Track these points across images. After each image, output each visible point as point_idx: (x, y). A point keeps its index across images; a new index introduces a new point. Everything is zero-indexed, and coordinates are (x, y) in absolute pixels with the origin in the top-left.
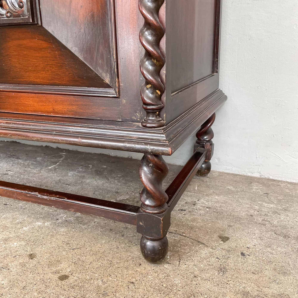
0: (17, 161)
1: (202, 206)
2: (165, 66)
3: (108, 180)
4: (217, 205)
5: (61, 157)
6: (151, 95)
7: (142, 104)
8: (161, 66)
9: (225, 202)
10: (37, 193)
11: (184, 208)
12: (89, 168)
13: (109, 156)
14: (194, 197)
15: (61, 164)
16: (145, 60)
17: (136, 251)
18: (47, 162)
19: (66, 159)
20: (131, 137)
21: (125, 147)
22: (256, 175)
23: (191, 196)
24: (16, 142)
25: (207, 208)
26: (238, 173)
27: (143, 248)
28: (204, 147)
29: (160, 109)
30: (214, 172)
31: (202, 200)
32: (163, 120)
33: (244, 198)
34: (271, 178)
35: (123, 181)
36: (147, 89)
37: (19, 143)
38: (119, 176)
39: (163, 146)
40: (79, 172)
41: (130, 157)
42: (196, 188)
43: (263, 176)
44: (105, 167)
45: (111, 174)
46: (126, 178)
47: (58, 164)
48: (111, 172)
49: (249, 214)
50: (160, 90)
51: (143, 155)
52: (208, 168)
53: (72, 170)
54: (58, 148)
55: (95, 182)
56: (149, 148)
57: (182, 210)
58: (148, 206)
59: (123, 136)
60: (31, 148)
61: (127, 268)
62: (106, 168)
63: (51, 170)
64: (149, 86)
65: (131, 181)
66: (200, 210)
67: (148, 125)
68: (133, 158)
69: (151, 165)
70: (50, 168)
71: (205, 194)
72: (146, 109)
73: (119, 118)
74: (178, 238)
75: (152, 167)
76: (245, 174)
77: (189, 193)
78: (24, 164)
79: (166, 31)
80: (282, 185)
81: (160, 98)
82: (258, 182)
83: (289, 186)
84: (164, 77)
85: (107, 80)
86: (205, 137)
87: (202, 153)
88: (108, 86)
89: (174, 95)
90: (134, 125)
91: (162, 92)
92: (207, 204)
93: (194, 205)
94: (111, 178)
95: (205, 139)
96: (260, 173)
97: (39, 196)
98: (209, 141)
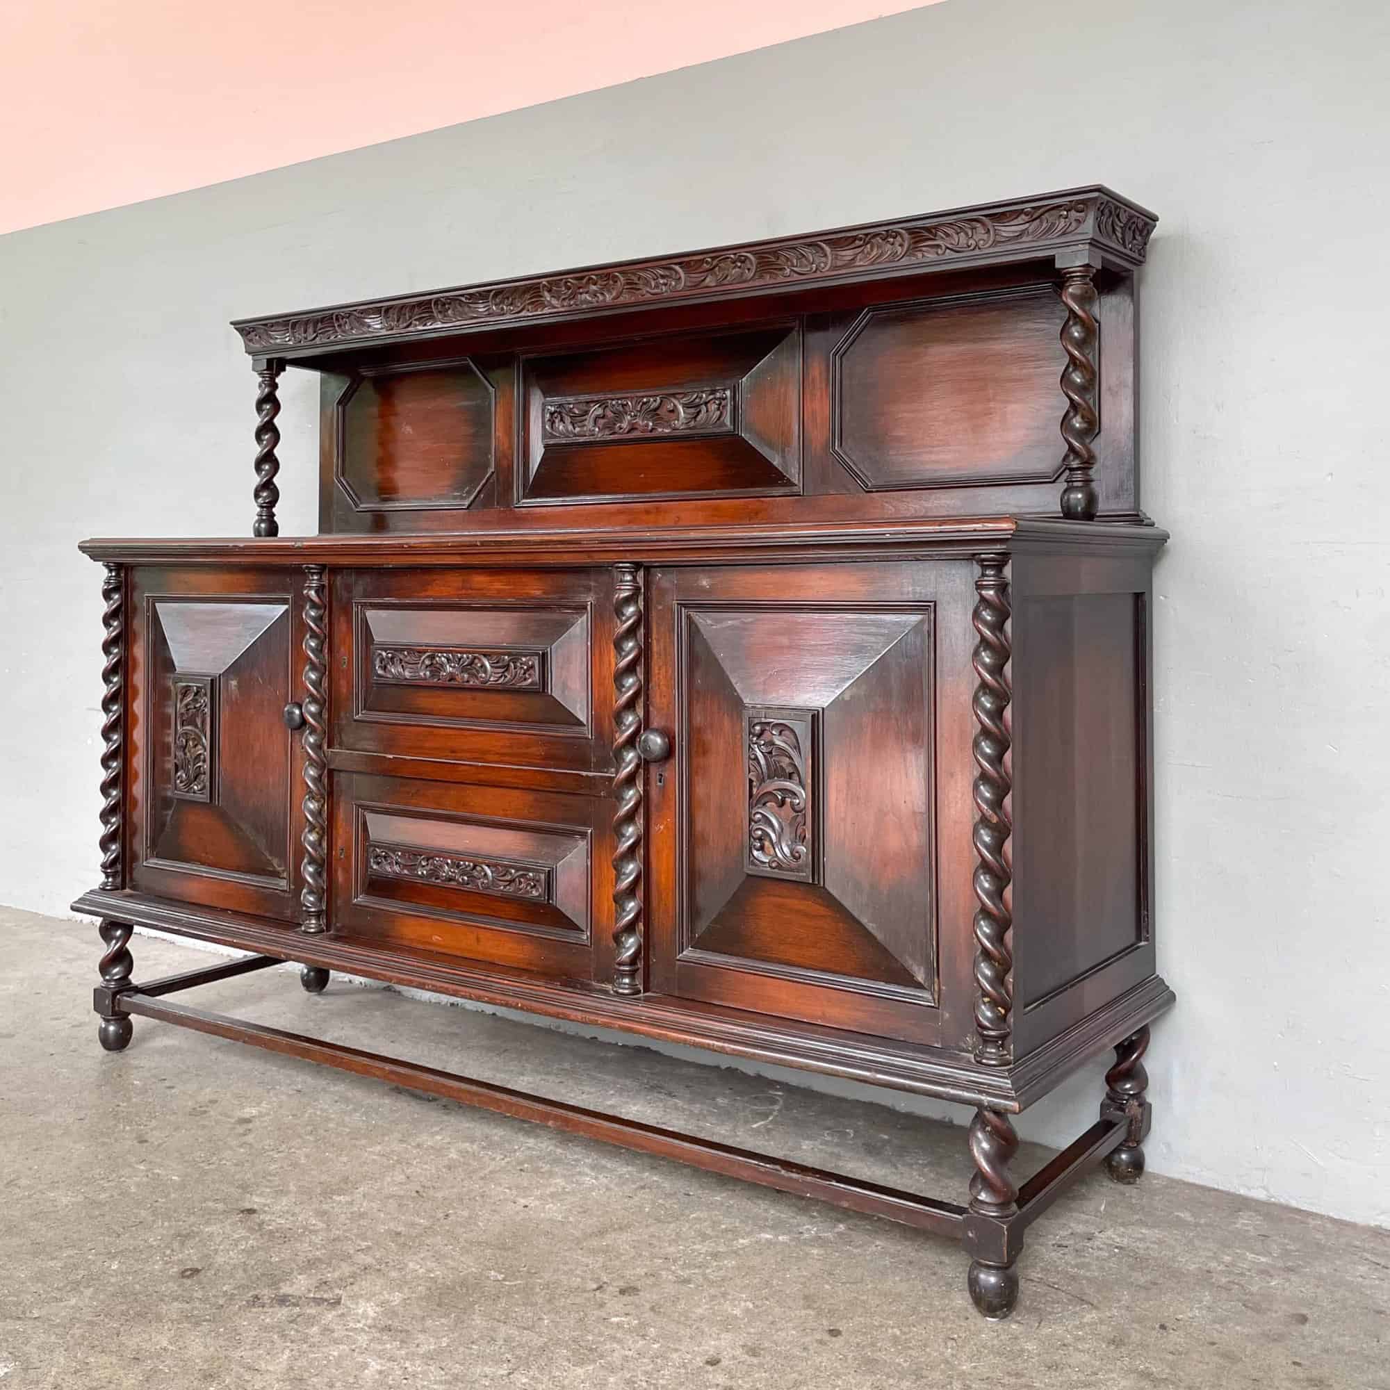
0: (672, 1101)
1: (1105, 1244)
2: (1012, 970)
3: (896, 1168)
4: (1140, 1246)
5: (773, 1101)
6: (989, 1014)
7: (976, 1025)
8: (1007, 971)
9: (1160, 1242)
10: (778, 1167)
11: (1065, 1243)
12: (849, 1137)
13: (891, 1112)
14: (1092, 1224)
15: (779, 1119)
16: (981, 959)
17: (962, 1300)
18: (743, 1111)
19: (787, 1107)
20: (956, 1078)
21: (948, 1094)
22: (1260, 1195)
23: (1087, 1222)
24: (648, 1048)
25: (1117, 1247)
26: (1216, 1187)
27: (973, 1283)
28: (1123, 1110)
29: (1003, 1037)
30: (1156, 1177)
31: (1110, 1233)
32: (1009, 1054)
33: (1207, 1238)
34: (1294, 1204)
35: (932, 1175)
36: (984, 1003)
37: (656, 1053)
38: (920, 1162)
39: (1006, 1098)
40: (826, 1143)
41: (947, 1120)
42: (1103, 1208)
43: (1273, 1197)
44: (886, 1137)
45: (901, 1156)
46: (940, 1170)
47: (770, 1118)
48: (902, 1151)
49: (1205, 1268)
50: (1003, 1008)
51: (975, 1110)
52: (1138, 1165)
53: (809, 1138)
54: (759, 1077)
55: (866, 1170)
56: (985, 1099)
57: (1059, 1246)
58: (982, 1202)
59: (944, 1076)
60: (692, 1070)
61: (943, 1320)
62: (889, 1141)
63: (758, 1131)
64: (986, 1000)
65: (951, 1178)
66: (1101, 1249)
67: (984, 1061)
68: (955, 1122)
69: (988, 1129)
70: (755, 1126)
71: (1120, 1221)
72: (982, 1035)
73: (938, 1043)
74: (1041, 1289)
75: (990, 1132)
76: (1232, 1190)
77: (1082, 1215)
78: (691, 1111)
79: (1014, 921)
80: (1312, 1222)
81: (1004, 1018)
82: (1256, 1211)
83: (1329, 1225)
84: (1011, 987)
85: (920, 977)
86: (1128, 1086)
87: (1116, 1124)
88: (919, 986)
89: (1029, 1011)
90: (963, 1058)
91: (1007, 1011)
92: (1118, 1240)
93: (1089, 1239)
94: (903, 1165)
95: (1126, 1089)
96: (1267, 1190)
97: (783, 1172)
98: (1138, 1096)
